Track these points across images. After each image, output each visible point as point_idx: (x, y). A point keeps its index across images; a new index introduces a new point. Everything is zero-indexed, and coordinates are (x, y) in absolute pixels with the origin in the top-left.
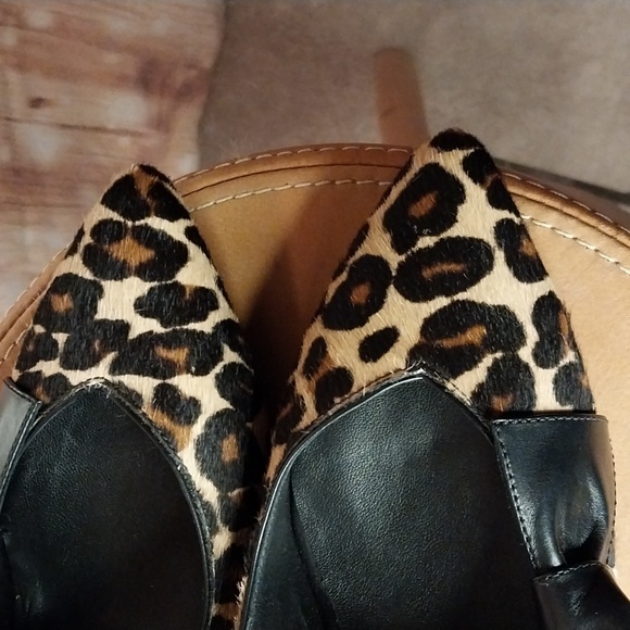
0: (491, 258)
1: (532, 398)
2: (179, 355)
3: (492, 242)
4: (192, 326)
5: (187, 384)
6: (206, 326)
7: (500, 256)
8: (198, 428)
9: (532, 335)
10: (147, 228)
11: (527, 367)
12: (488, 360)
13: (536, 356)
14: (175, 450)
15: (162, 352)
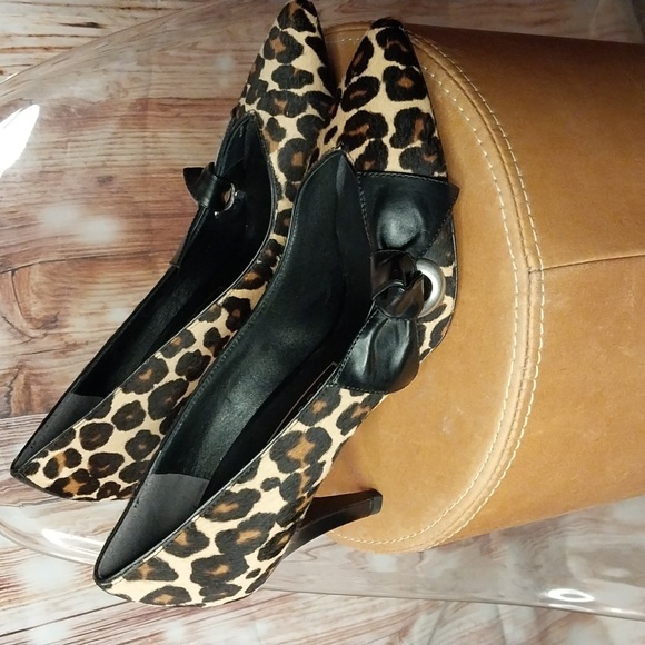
0: (378, 88)
1: (385, 163)
2: (282, 105)
3: (380, 79)
4: (292, 90)
5: (282, 120)
6: (300, 92)
7: (383, 86)
8: (282, 144)
9: (392, 130)
10: (286, 33)
11: (385, 146)
12: (367, 143)
13: (392, 141)
14: (269, 153)
15: (276, 101)
